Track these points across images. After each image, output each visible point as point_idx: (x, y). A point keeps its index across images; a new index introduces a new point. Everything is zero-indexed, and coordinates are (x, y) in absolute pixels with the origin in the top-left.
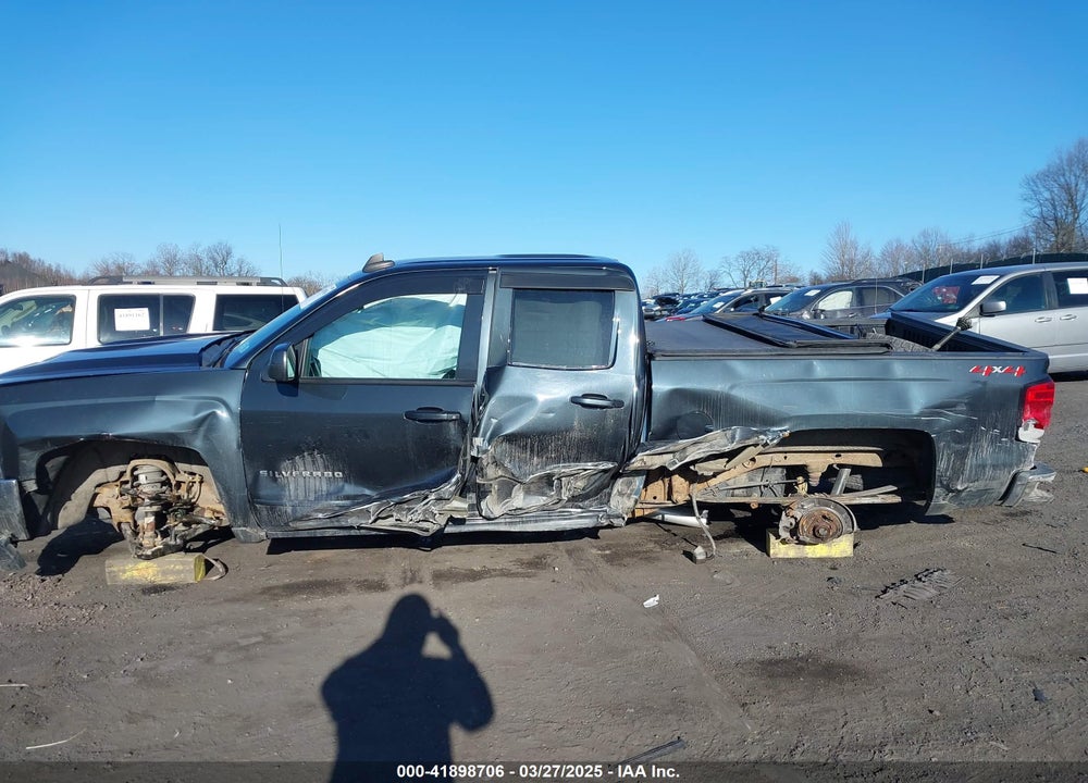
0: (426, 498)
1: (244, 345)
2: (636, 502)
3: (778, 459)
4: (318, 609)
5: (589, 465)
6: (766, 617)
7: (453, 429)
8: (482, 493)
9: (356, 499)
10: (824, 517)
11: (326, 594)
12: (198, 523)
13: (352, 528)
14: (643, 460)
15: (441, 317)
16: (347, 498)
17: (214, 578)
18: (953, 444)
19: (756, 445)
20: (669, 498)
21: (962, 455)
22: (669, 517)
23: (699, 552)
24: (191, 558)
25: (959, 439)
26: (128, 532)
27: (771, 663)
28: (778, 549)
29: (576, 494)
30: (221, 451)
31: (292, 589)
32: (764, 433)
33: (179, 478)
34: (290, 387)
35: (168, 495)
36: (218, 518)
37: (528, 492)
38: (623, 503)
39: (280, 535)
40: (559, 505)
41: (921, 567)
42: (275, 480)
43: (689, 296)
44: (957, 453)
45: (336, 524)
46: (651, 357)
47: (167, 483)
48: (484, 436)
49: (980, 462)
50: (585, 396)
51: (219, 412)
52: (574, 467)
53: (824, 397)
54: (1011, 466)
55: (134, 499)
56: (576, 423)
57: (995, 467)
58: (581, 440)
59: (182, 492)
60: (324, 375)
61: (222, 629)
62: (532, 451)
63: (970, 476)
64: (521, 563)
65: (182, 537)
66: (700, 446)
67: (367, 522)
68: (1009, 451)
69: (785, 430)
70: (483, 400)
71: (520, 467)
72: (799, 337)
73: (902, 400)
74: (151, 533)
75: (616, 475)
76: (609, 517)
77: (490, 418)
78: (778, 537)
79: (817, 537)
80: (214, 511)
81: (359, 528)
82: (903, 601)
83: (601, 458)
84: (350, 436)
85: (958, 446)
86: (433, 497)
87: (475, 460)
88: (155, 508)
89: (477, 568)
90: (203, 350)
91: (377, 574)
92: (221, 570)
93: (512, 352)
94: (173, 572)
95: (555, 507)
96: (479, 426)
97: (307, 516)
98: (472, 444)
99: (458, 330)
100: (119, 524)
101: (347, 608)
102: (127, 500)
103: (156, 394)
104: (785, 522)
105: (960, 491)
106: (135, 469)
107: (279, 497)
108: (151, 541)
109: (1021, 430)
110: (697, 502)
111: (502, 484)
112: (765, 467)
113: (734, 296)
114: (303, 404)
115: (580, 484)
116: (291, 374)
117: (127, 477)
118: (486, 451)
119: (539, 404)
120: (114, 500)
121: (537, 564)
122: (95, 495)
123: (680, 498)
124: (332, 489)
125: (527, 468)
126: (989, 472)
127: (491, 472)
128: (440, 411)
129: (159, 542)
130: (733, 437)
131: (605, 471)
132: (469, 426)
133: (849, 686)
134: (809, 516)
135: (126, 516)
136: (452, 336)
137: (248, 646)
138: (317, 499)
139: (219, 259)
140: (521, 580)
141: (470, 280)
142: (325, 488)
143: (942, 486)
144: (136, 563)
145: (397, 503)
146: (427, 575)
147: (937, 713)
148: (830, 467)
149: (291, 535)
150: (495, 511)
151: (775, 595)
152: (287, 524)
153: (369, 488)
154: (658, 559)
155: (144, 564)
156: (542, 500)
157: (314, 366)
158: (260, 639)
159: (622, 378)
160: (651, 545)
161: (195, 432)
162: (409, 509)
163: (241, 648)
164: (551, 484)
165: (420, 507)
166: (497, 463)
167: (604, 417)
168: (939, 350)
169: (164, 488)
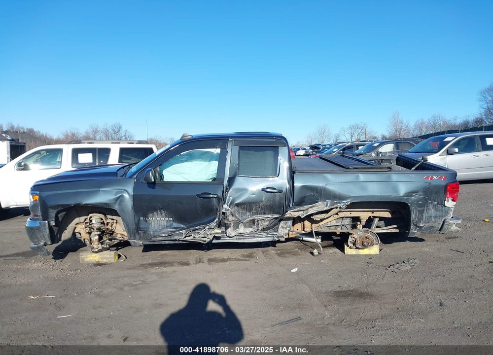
0: (205, 228)
1: (134, 169)
2: (289, 231)
3: (348, 214)
4: (163, 272)
5: (269, 216)
6: (339, 276)
7: (215, 201)
8: (227, 227)
9: (177, 229)
10: (366, 238)
11: (166, 267)
12: (115, 239)
13: (176, 240)
14: (290, 213)
15: (211, 157)
16: (174, 228)
17: (121, 261)
18: (417, 208)
19: (336, 208)
20: (303, 230)
21: (422, 212)
22: (305, 239)
23: (315, 252)
24: (113, 253)
25: (420, 206)
26: (87, 242)
27: (338, 292)
28: (348, 251)
29: (264, 227)
30: (125, 210)
31: (152, 265)
32: (339, 203)
33: (108, 221)
34: (152, 185)
35: (104, 228)
36: (123, 237)
37: (245, 226)
38: (284, 231)
39: (148, 243)
40: (258, 232)
41: (406, 258)
42: (146, 221)
43: (325, 145)
44: (419, 211)
45: (170, 239)
46: (294, 173)
47: (103, 223)
48: (227, 204)
49: (429, 215)
50: (267, 188)
51: (124, 194)
52: (263, 216)
53: (364, 189)
54: (442, 217)
55: (90, 230)
56: (264, 199)
57: (435, 217)
58: (266, 206)
59: (109, 227)
60: (165, 180)
61: (126, 279)
62: (246, 210)
63: (425, 221)
64: (243, 256)
65: (109, 245)
66: (314, 208)
67: (182, 238)
68: (441, 211)
69: (349, 202)
70: (227, 190)
71: (242, 216)
72: (355, 164)
73: (396, 190)
74: (97, 243)
75: (281, 220)
76: (278, 237)
77: (230, 197)
78: (348, 246)
79: (364, 246)
80: (121, 235)
81: (179, 240)
82: (396, 271)
83: (274, 213)
84: (175, 204)
85: (420, 209)
86: (207, 228)
87: (224, 213)
88: (98, 233)
89: (226, 258)
90: (118, 170)
91: (186, 259)
92: (124, 257)
93: (239, 171)
94: (105, 258)
95: (256, 233)
96: (225, 200)
97: (159, 235)
98: (223, 207)
99: (217, 162)
100: (84, 239)
101: (174, 272)
102: (88, 230)
103: (101, 188)
104: (350, 239)
105: (421, 227)
106: (91, 217)
107: (148, 228)
108: (97, 246)
109: (446, 202)
110: (315, 231)
111: (235, 223)
112: (343, 217)
113: (343, 146)
114: (158, 191)
115: (266, 223)
116: (153, 180)
117: (88, 221)
118: (228, 210)
119: (249, 191)
120: (82, 230)
121: (250, 256)
122: (76, 227)
123: (308, 230)
124: (168, 225)
125: (245, 217)
126: (433, 219)
127: (230, 218)
128: (210, 194)
129: (100, 247)
130: (327, 205)
131: (276, 218)
132: (222, 200)
133: (367, 300)
134: (360, 237)
135: (87, 236)
136: (215, 164)
137: (136, 285)
138: (163, 229)
139: (116, 130)
140: (243, 262)
141: (221, 143)
142: (165, 224)
143: (414, 225)
144: (91, 254)
145: (193, 230)
146: (205, 260)
147: (400, 309)
148: (370, 217)
149: (152, 243)
150: (232, 234)
151: (344, 268)
152: (151, 239)
153: (182, 224)
154: (299, 255)
155: (94, 255)
156: (251, 230)
157: (161, 177)
158: (141, 282)
159: (281, 181)
160: (297, 249)
161: (115, 203)
162: (198, 233)
163: (133, 285)
164: (254, 223)
165: (202, 232)
166: (233, 215)
167: (275, 197)
168: (414, 170)
169: (102, 225)
